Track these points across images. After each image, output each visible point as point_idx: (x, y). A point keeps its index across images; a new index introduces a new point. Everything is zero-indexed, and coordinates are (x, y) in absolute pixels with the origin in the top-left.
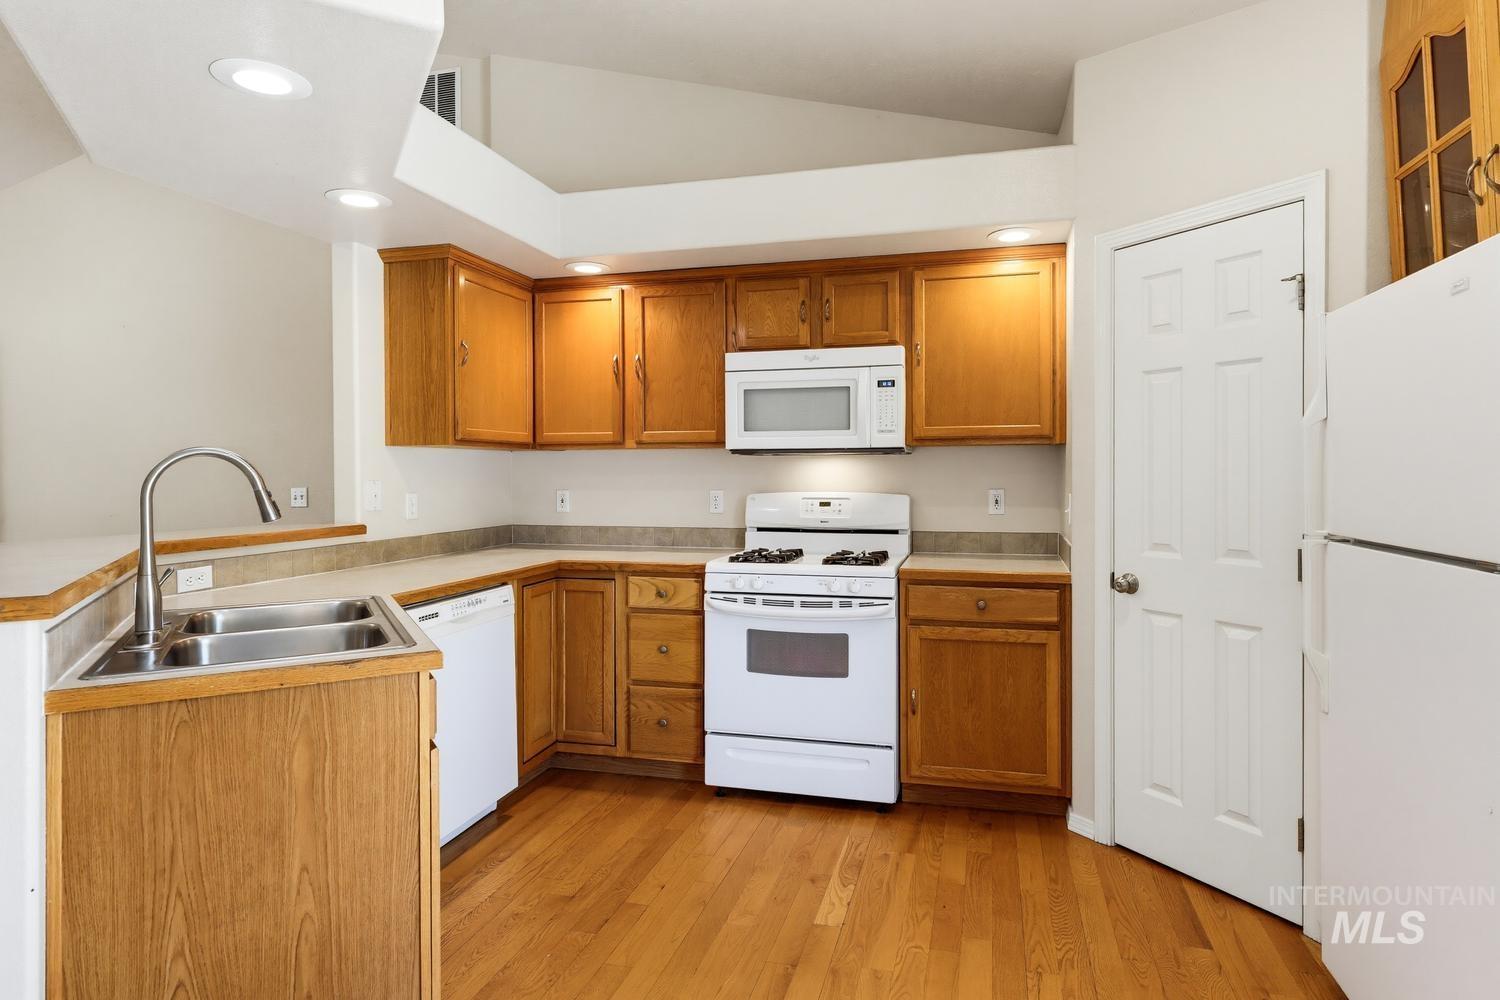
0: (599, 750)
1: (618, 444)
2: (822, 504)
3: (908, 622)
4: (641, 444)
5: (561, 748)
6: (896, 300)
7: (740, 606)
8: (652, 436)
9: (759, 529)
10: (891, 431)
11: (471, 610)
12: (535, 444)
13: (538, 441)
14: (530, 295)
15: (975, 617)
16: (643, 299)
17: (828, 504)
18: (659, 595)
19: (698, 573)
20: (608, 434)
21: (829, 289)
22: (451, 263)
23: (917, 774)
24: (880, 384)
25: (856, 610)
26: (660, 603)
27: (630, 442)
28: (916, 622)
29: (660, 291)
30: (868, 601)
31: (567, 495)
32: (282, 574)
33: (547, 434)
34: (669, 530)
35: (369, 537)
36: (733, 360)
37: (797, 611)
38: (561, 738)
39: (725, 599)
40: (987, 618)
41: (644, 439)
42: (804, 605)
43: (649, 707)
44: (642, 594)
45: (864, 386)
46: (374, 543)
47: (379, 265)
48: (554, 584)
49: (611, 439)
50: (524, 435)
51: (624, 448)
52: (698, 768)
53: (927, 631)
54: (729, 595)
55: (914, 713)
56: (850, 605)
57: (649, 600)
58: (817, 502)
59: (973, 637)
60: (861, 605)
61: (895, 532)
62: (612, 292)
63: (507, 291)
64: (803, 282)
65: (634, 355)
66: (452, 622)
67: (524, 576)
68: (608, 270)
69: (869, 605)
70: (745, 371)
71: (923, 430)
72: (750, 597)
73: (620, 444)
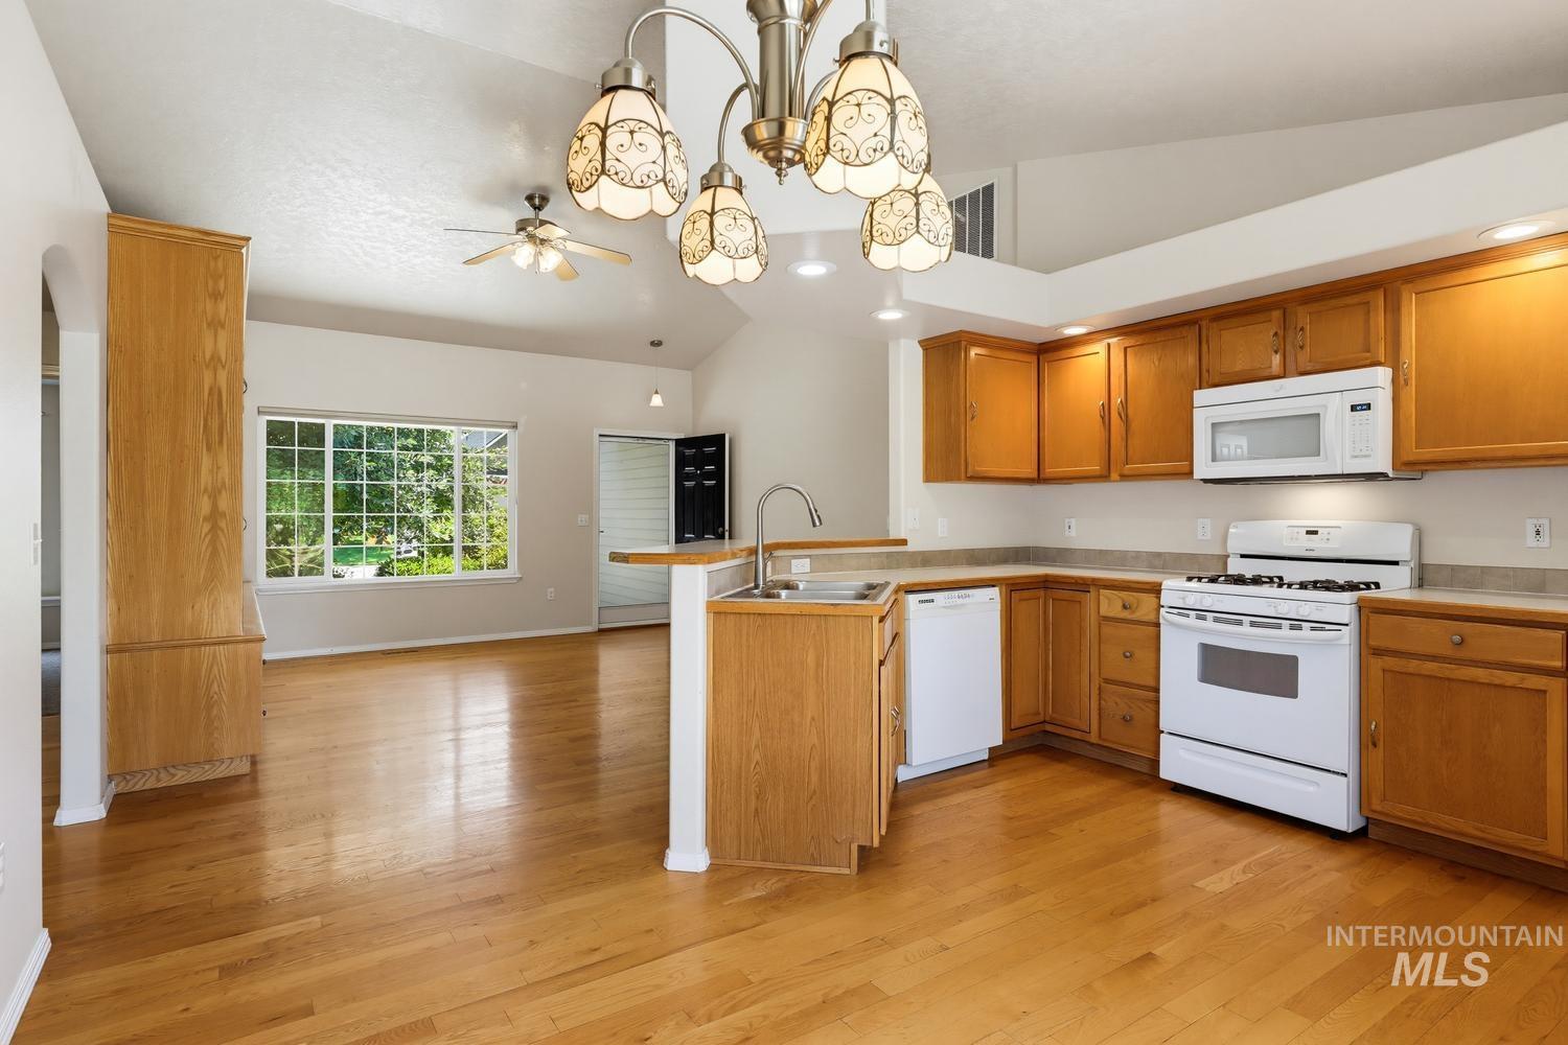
0: (1077, 735)
1: (1104, 477)
2: (1308, 532)
3: (1369, 650)
4: (1124, 477)
5: (1048, 728)
6: (1379, 319)
7: (1192, 621)
8: (1130, 469)
9: (1243, 556)
10: (1366, 456)
11: (960, 601)
12: (1039, 479)
13: (1041, 476)
14: (1035, 358)
15: (1448, 651)
16: (1126, 349)
17: (1316, 533)
18: (1125, 607)
19: (1156, 590)
20: (1096, 468)
21: (1303, 316)
22: (963, 343)
23: (1379, 808)
24: (1354, 408)
25: (1306, 632)
26: (1126, 615)
27: (1114, 476)
28: (1378, 652)
29: (1139, 340)
30: (1319, 625)
31: (1073, 522)
32: (851, 569)
33: (1049, 471)
34: (1159, 555)
35: (909, 548)
36: (1201, 396)
37: (1246, 629)
38: (1047, 719)
39: (1179, 614)
40: (1465, 654)
41: (1126, 472)
42: (1253, 624)
43: (1116, 703)
44: (1110, 604)
45: (1334, 412)
46: (914, 553)
47: (920, 351)
48: (1042, 593)
49: (1098, 473)
50: (1031, 472)
51: (1110, 481)
52: (1155, 763)
53: (1390, 662)
54: (1182, 610)
55: (1375, 745)
56: (1300, 628)
57: (1116, 610)
58: (1304, 530)
59: (1447, 674)
60: (1313, 629)
61: (1396, 563)
62: (1099, 348)
63: (1013, 357)
64: (1276, 314)
65: (1117, 400)
66: (944, 607)
67: (1011, 582)
68: (1093, 329)
69: (1322, 629)
70: (1211, 406)
71: (1413, 452)
72: (1201, 614)
73: (1106, 477)
